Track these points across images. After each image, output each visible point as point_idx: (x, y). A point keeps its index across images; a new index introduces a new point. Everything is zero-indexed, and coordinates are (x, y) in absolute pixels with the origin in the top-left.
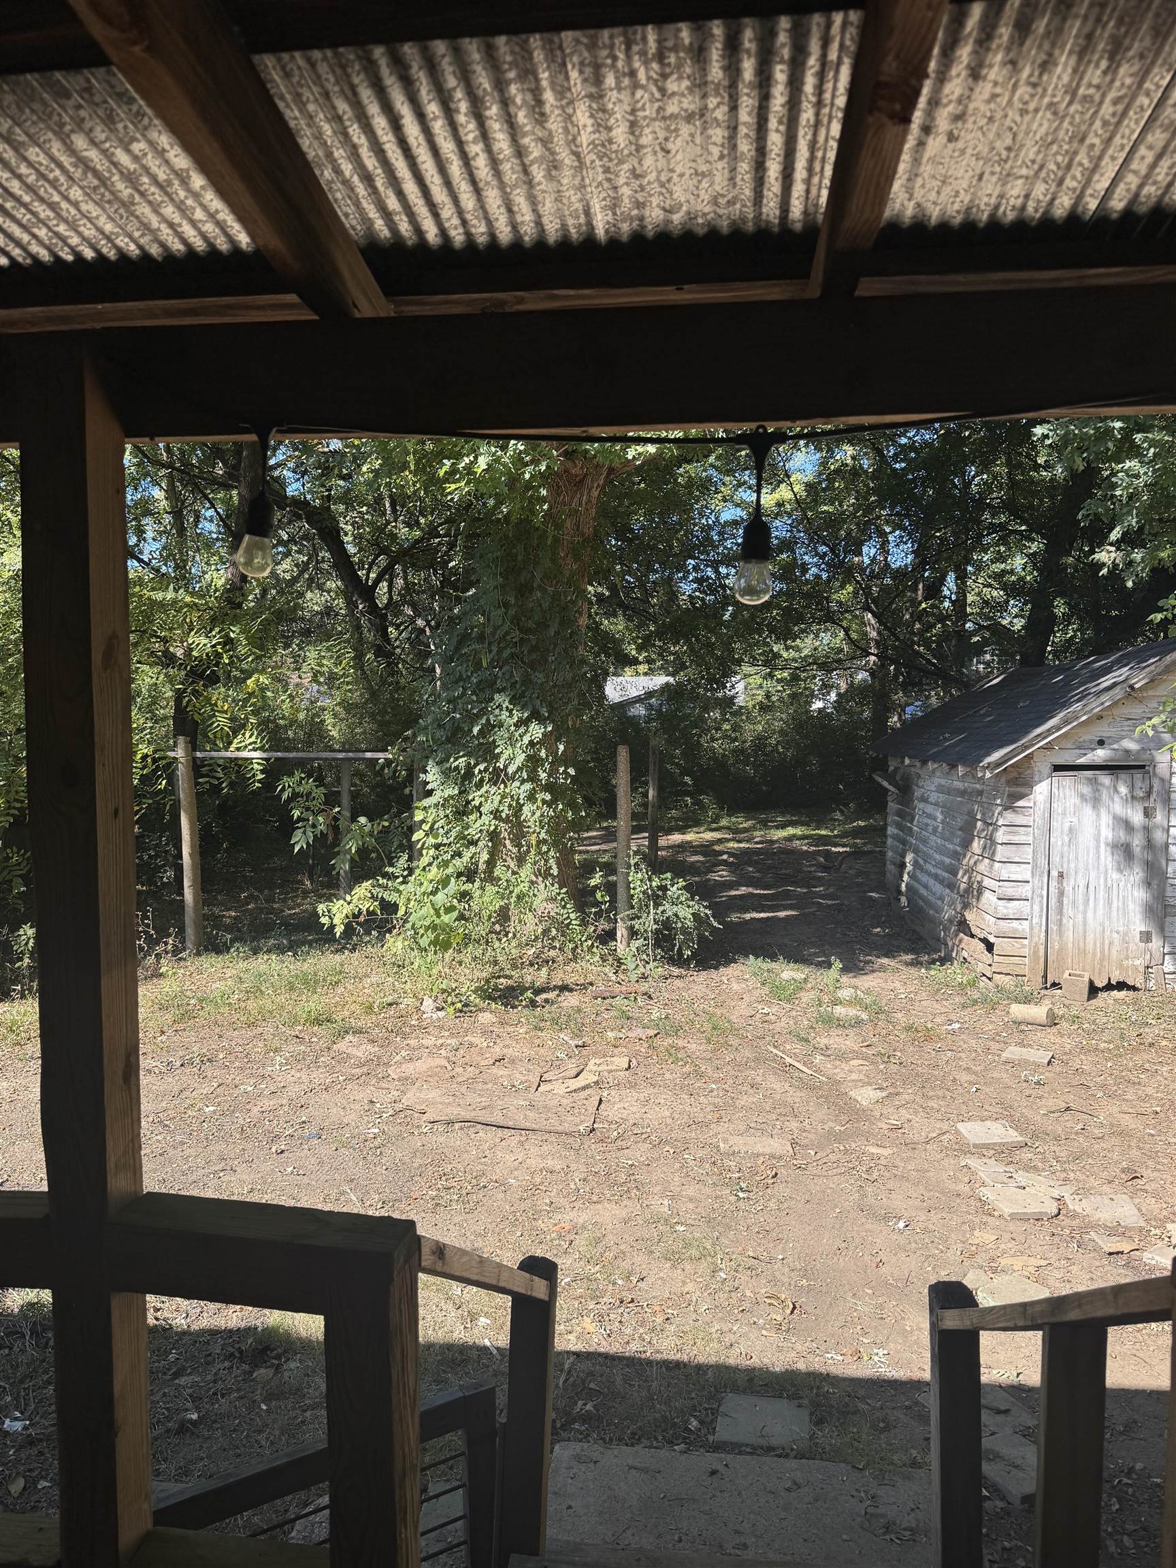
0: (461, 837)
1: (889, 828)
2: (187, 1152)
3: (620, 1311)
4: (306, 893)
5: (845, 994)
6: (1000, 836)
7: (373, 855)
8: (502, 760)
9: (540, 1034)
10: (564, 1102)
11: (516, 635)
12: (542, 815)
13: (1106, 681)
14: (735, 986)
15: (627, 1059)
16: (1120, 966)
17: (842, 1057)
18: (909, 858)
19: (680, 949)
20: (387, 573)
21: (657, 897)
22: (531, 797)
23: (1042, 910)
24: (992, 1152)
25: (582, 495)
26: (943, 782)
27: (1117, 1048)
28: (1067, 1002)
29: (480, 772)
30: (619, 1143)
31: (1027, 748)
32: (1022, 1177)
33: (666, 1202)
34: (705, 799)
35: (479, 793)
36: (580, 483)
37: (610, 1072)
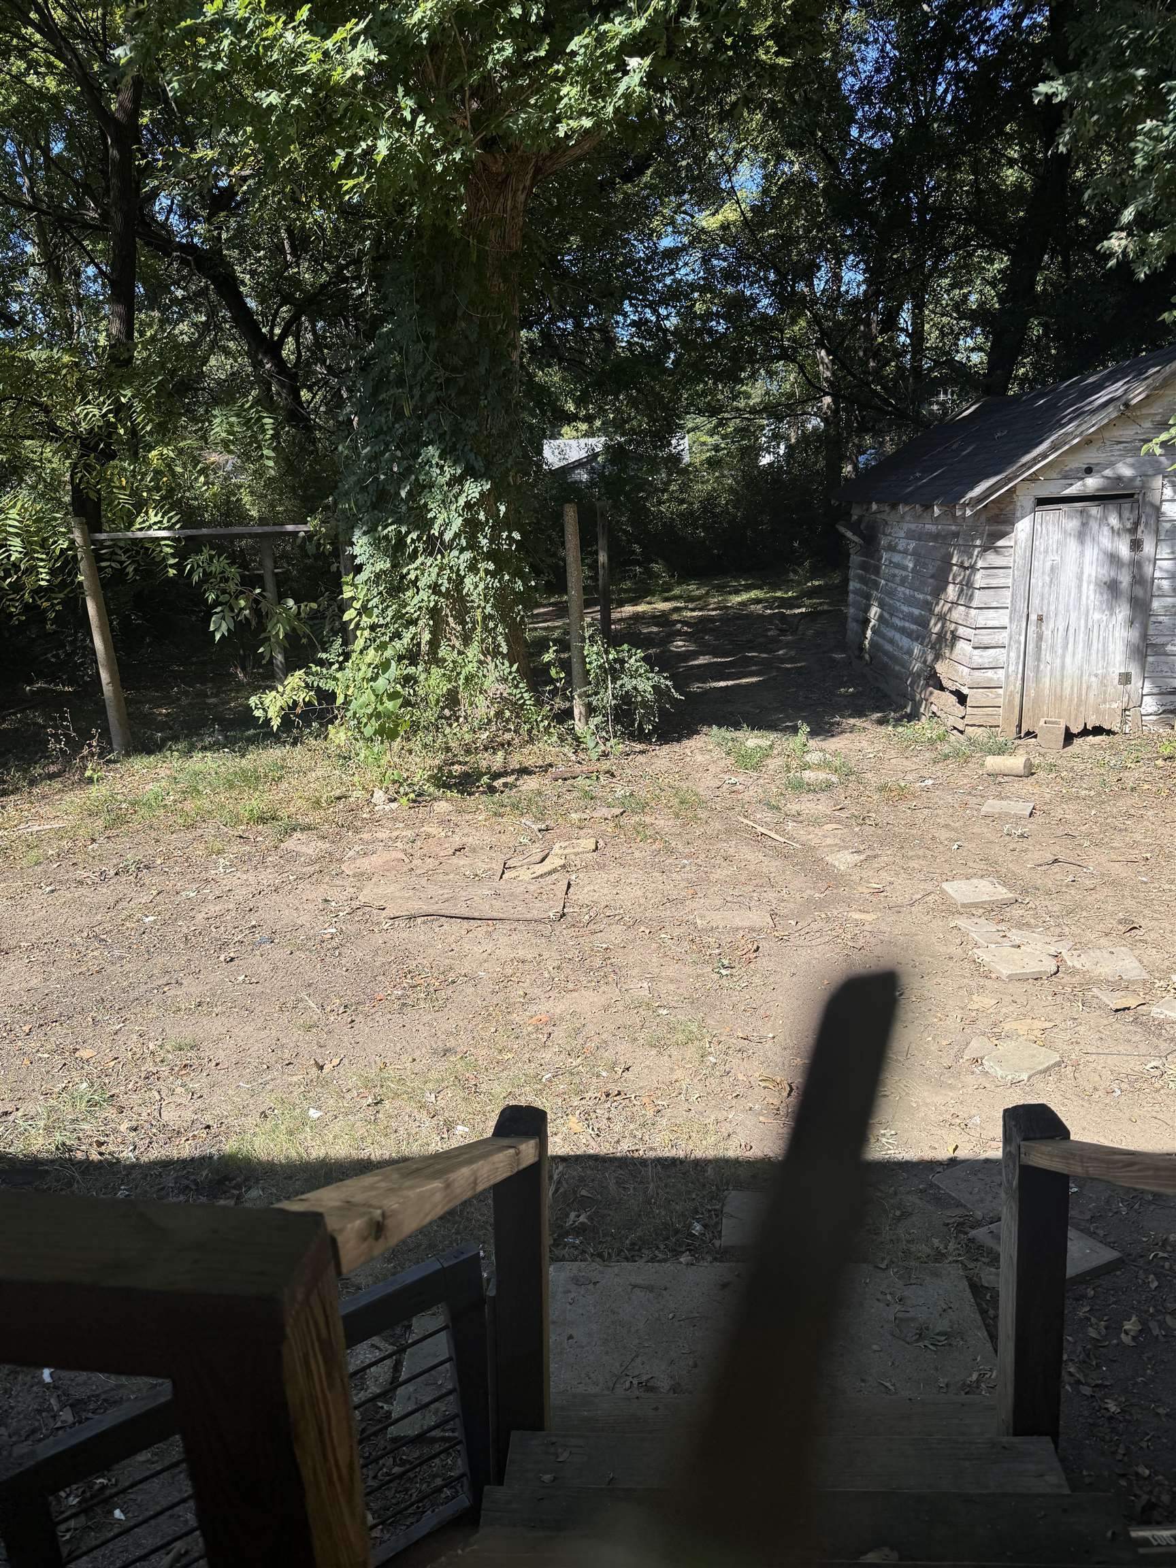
0: (398, 616)
1: (851, 583)
2: (128, 967)
3: (607, 1105)
4: (240, 686)
5: (814, 758)
6: (979, 579)
7: (304, 641)
8: (436, 526)
9: (500, 820)
10: (532, 888)
11: (441, 375)
12: (486, 588)
13: (1102, 397)
14: (699, 758)
15: (593, 840)
16: (1097, 711)
17: (816, 822)
18: (874, 611)
19: (640, 724)
20: (291, 327)
21: (614, 671)
22: (473, 568)
23: (1019, 657)
24: (981, 911)
25: (506, 200)
26: (913, 526)
27: (1099, 794)
28: (1042, 751)
29: (413, 541)
30: (591, 926)
31: (1010, 480)
32: (1015, 936)
33: (645, 985)
34: (656, 567)
35: (414, 566)
36: (501, 184)
37: (576, 854)
